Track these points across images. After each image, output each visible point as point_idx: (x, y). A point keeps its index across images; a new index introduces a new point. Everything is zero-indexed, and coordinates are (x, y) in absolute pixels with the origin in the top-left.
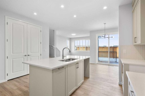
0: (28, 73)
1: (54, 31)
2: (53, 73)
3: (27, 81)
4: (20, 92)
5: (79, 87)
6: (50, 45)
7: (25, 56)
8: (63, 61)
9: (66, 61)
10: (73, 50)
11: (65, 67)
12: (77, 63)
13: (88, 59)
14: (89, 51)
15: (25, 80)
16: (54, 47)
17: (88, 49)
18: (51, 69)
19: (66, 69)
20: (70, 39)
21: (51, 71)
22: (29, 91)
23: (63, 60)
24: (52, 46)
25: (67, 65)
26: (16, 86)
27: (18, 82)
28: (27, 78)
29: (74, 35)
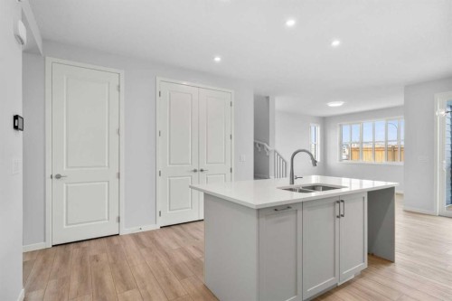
0: (202, 218)
1: (268, 98)
2: (258, 218)
3: (200, 235)
4: (185, 259)
5: (348, 283)
6: (255, 144)
7: (195, 171)
8: (291, 190)
9: (301, 191)
10: (334, 160)
11: (294, 208)
12: (338, 202)
13: (391, 191)
14: (402, 163)
15: (195, 233)
16: (270, 148)
17: (398, 154)
18: (254, 207)
19: (300, 213)
20: (325, 121)
21: (255, 213)
22: (203, 260)
23: (292, 186)
24: (263, 146)
25: (302, 203)
26: (176, 242)
27: (181, 235)
28: (198, 229)
29: (336, 105)
